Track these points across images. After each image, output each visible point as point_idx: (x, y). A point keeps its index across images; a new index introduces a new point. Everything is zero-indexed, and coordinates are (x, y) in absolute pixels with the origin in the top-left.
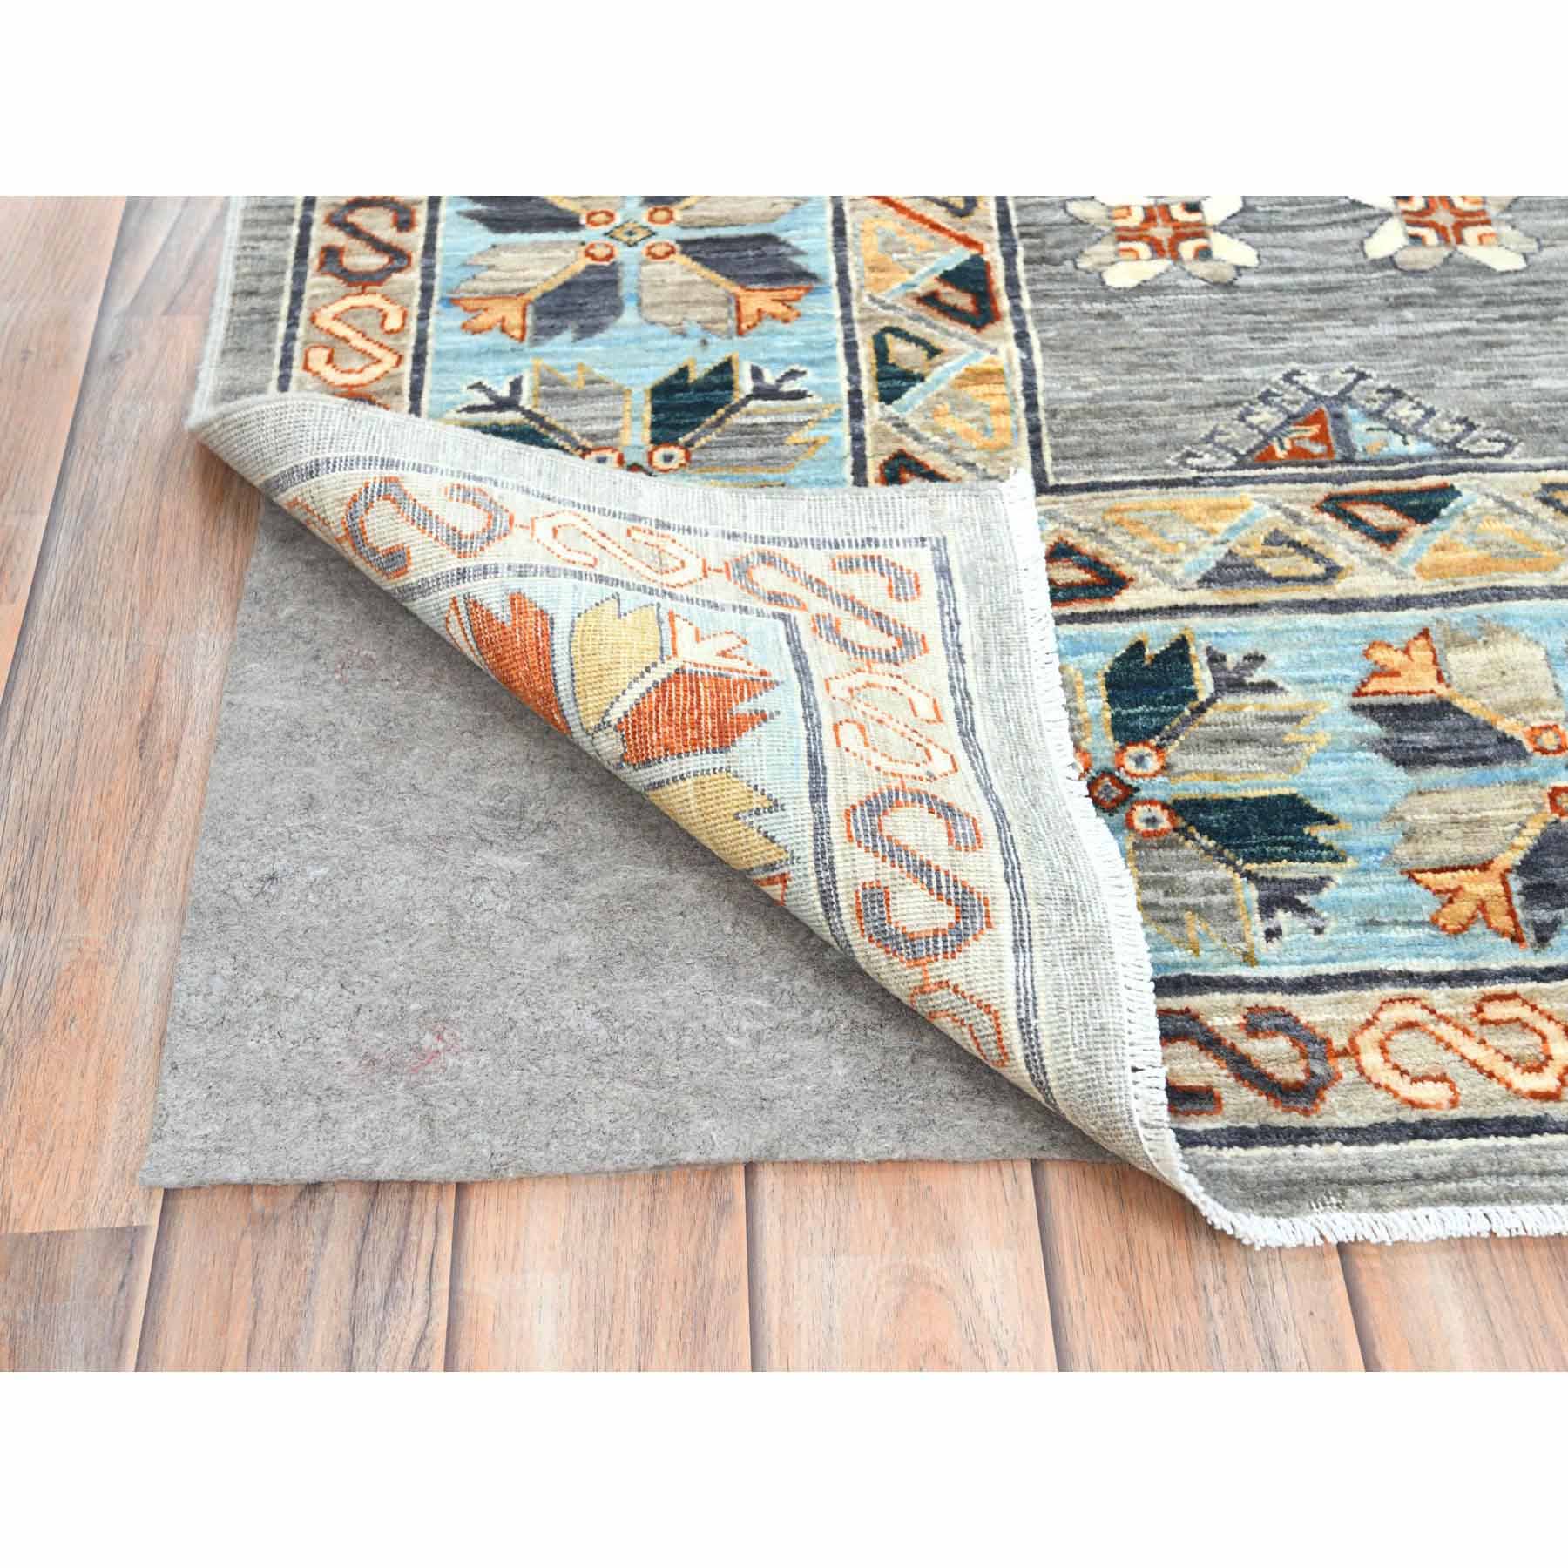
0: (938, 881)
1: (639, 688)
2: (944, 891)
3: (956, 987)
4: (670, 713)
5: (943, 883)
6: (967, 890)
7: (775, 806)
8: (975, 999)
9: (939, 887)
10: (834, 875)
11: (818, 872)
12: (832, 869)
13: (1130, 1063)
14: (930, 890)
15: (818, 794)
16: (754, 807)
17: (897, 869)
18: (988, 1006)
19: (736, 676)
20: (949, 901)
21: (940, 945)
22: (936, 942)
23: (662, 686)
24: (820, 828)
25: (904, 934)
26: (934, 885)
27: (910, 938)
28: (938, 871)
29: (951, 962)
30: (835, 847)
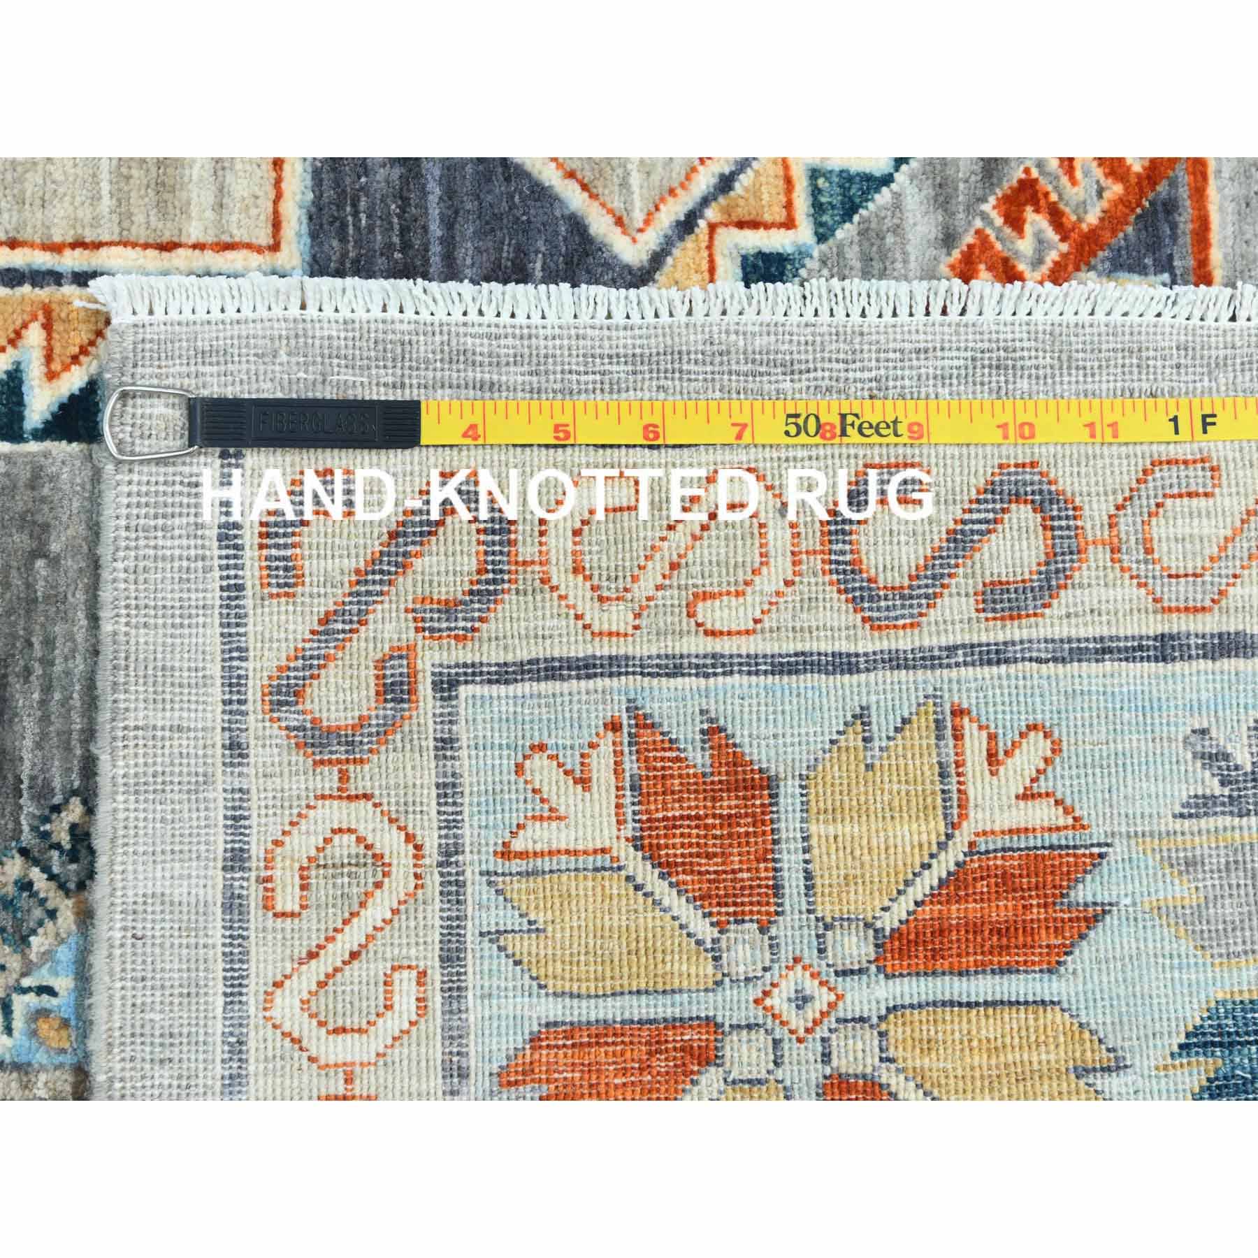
0: (980, 522)
1: (670, 898)
2: (991, 516)
3: (1118, 508)
4: (709, 856)
5: (982, 516)
6: (991, 488)
7: (862, 717)
8: (1134, 485)
9: (987, 522)
10: (964, 646)
11: (957, 665)
12: (956, 647)
13: (1224, 323)
14: (989, 532)
15: (845, 664)
16: (860, 744)
17: (961, 570)
18: (1145, 472)
19: (630, 765)
20: (1003, 511)
21: (1063, 523)
22: (1061, 528)
23: (667, 868)
24: (896, 661)
25: (1047, 564)
26: (984, 527)
27: (1051, 557)
28: (963, 522)
29: (1087, 512)
30: (926, 643)
